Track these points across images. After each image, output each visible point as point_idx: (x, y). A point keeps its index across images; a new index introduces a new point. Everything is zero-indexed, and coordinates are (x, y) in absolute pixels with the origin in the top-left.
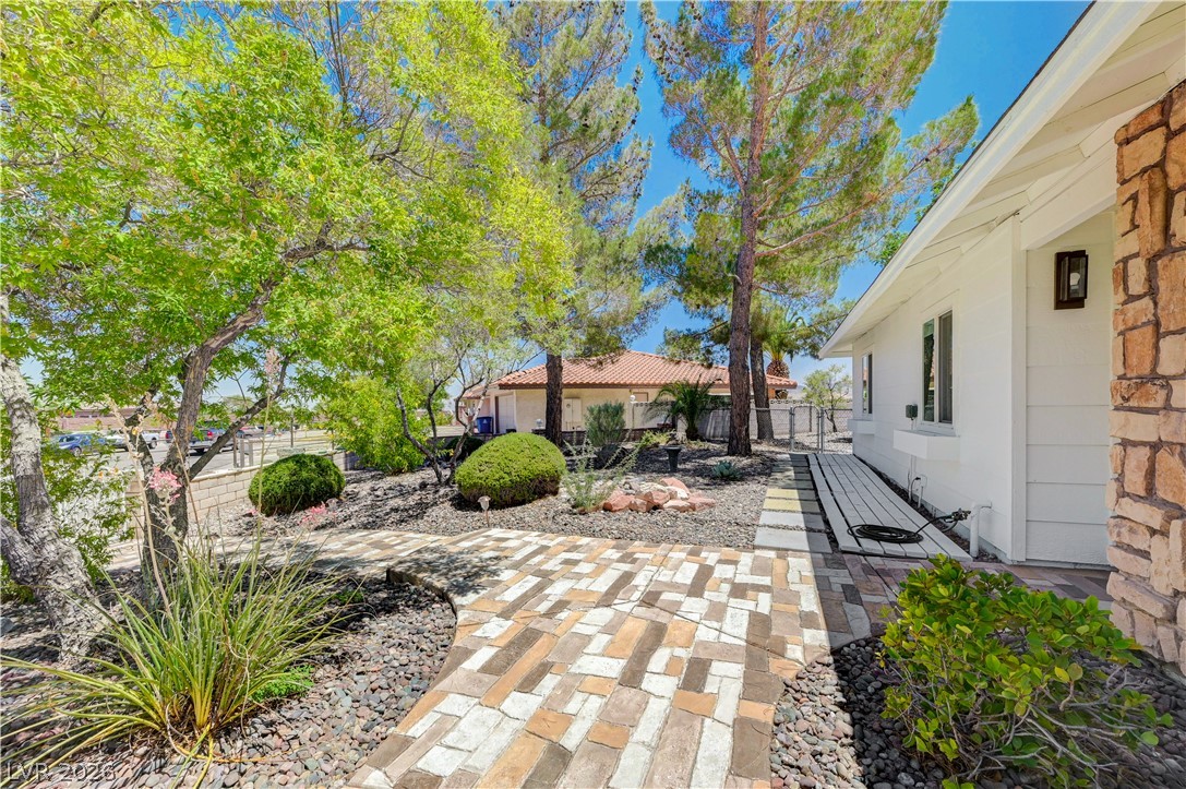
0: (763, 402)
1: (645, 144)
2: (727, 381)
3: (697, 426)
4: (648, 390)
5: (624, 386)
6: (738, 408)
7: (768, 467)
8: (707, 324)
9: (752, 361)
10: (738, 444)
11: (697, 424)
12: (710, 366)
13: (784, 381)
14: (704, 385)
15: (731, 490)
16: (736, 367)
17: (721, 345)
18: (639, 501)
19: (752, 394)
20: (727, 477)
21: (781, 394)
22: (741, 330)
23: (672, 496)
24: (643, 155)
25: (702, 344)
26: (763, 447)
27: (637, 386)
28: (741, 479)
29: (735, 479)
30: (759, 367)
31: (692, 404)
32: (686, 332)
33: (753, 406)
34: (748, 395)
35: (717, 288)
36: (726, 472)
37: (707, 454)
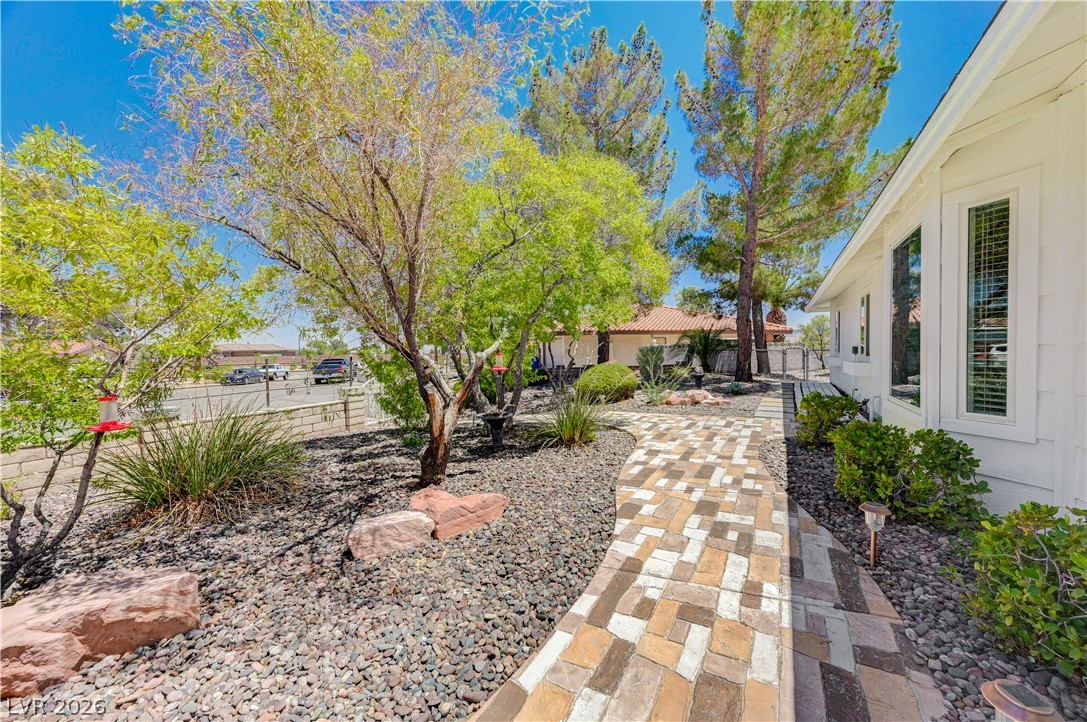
0: (762, 345)
1: (671, 153)
2: (735, 329)
3: (710, 364)
4: (665, 336)
5: (648, 332)
6: (742, 349)
7: (765, 388)
8: (717, 286)
9: (753, 313)
10: (742, 373)
11: (709, 361)
12: (720, 317)
13: (781, 327)
14: (716, 331)
15: (738, 399)
16: (742, 321)
17: (729, 301)
18: (687, 400)
19: (753, 338)
20: (737, 393)
21: (778, 338)
22: (746, 294)
23: (705, 398)
24: (670, 162)
25: (714, 301)
26: (762, 378)
27: (657, 332)
28: (746, 394)
29: (741, 394)
30: (759, 318)
31: (705, 346)
32: (701, 292)
33: (754, 347)
34: (750, 339)
35: (729, 266)
36: (735, 389)
37: (719, 381)
